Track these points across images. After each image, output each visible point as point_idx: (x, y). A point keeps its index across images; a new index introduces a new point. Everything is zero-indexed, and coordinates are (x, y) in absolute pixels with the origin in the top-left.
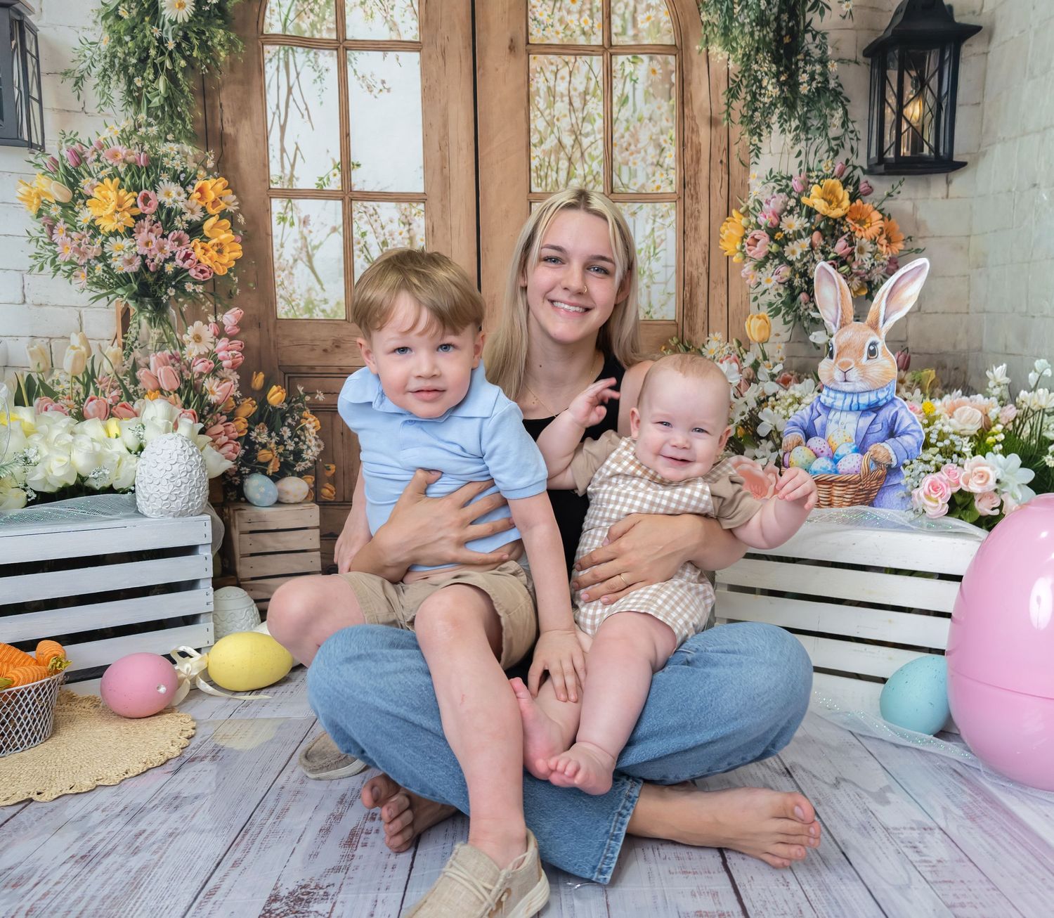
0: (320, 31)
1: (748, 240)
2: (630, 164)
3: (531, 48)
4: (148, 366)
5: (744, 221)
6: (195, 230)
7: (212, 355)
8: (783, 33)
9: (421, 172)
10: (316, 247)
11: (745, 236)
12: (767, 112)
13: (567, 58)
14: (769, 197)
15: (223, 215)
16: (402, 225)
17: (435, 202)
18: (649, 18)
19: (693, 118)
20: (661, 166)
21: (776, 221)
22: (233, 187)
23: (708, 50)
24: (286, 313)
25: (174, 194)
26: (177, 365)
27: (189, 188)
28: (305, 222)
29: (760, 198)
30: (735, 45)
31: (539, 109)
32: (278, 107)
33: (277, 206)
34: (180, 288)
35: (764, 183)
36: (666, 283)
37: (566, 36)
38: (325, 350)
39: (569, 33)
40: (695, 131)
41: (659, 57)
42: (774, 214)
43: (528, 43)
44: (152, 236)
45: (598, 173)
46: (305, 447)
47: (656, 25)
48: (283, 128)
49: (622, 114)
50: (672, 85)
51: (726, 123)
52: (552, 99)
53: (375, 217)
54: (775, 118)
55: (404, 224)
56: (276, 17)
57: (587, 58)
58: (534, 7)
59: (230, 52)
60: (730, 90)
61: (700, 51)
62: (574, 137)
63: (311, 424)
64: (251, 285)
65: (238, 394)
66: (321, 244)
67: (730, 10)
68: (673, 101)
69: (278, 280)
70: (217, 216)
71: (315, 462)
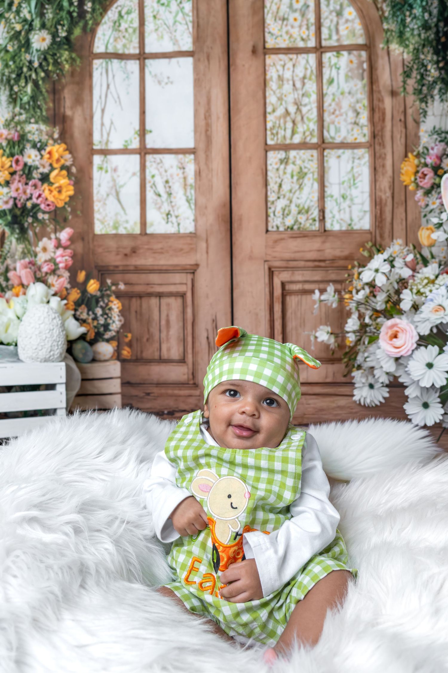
0: (128, 49)
1: (420, 174)
2: (336, 123)
3: (267, 51)
4: (15, 269)
5: (416, 161)
6: (45, 178)
7: (52, 260)
8: (441, 35)
9: (192, 134)
10: (121, 186)
11: (417, 172)
12: (431, 87)
13: (291, 56)
14: (433, 145)
15: (63, 168)
16: (179, 170)
17: (201, 155)
18: (347, 28)
19: (379, 92)
20: (358, 124)
21: (438, 162)
22: (70, 150)
23: (388, 48)
24: (101, 230)
25: (33, 157)
26: (33, 268)
27: (43, 152)
28: (115, 170)
29: (427, 145)
30: (407, 43)
31: (272, 90)
32: (100, 97)
33: (97, 159)
34: (35, 217)
35: (430, 136)
36: (363, 204)
37: (291, 42)
38: (126, 255)
39: (292, 40)
40: (381, 100)
41: (355, 52)
42: (437, 157)
43: (264, 48)
44: (20, 185)
45: (313, 130)
46: (111, 322)
47: (353, 33)
48: (103, 111)
49: (330, 91)
50: (364, 70)
51: (402, 94)
52: (281, 82)
53: (161, 165)
54: (436, 92)
55: (180, 168)
56: (102, 42)
57: (304, 56)
58: (269, 25)
59: (71, 65)
60: (405, 72)
61: (383, 48)
62: (296, 107)
63: (116, 305)
64: (79, 212)
65: (69, 286)
66: (125, 184)
67: (403, 21)
68: (366, 81)
69: (96, 208)
70: (59, 169)
71: (118, 332)
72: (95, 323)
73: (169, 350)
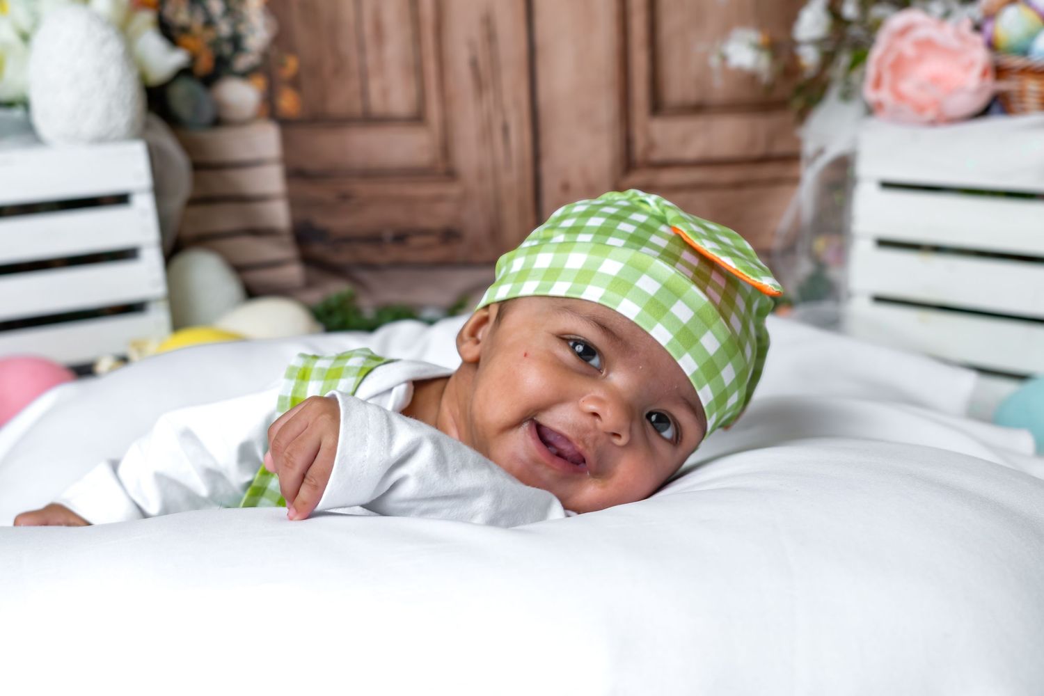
46: (246, 29)
71: (265, 55)
72: (209, 35)
73: (385, 93)
